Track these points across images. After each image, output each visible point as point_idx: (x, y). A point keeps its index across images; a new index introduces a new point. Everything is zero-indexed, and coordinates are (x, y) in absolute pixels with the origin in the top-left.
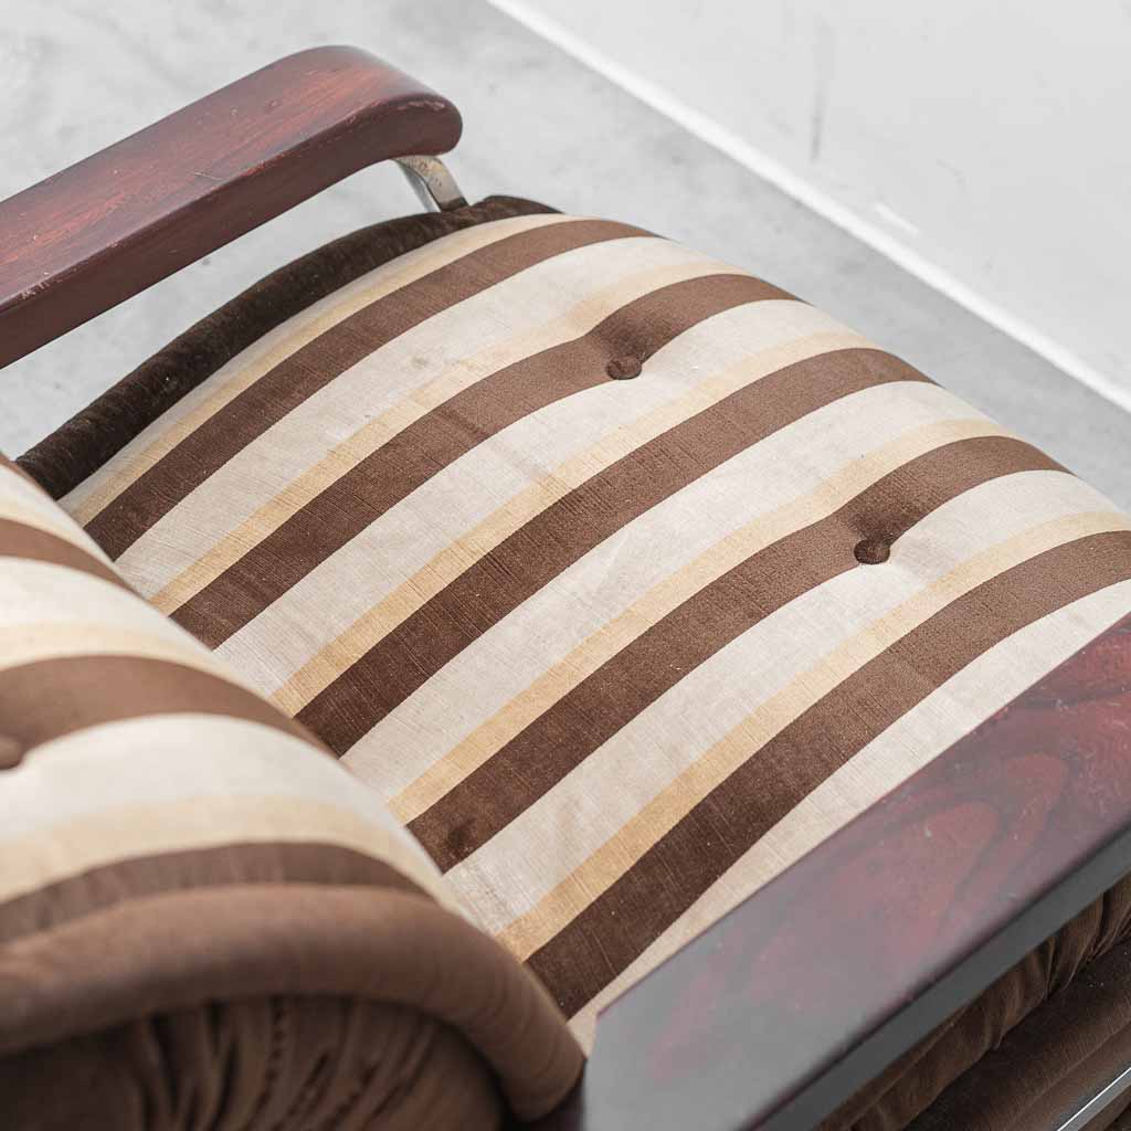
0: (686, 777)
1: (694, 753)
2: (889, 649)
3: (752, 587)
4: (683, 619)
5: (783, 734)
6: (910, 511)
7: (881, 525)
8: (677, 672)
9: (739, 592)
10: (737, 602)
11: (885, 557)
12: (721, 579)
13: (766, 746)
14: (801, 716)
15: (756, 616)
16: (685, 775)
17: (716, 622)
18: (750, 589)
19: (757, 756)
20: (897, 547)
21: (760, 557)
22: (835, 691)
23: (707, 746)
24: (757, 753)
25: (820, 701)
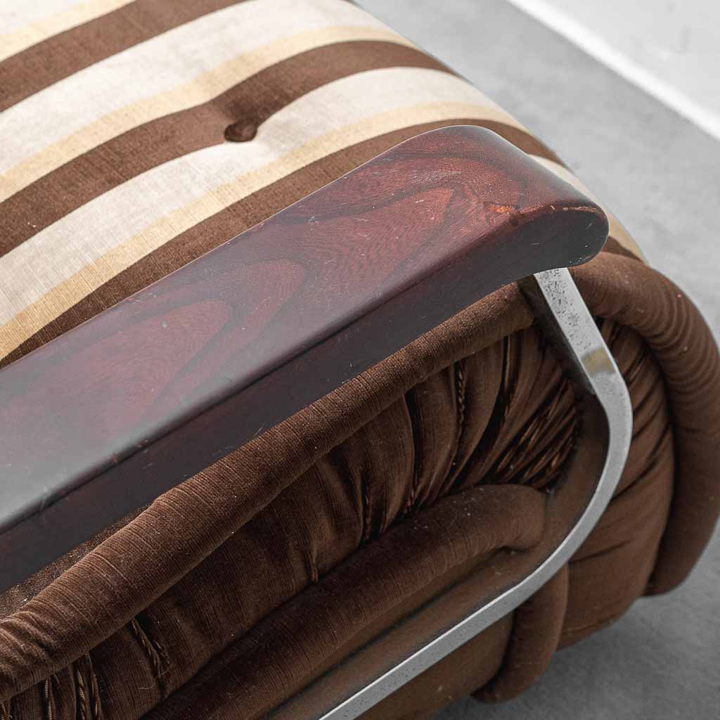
0: (21, 317)
1: (33, 297)
2: (228, 209)
3: (117, 159)
4: (48, 185)
5: (115, 279)
6: (281, 97)
7: (254, 109)
8: (33, 228)
9: (104, 163)
10: (100, 170)
11: (250, 138)
12: (91, 152)
13: (97, 290)
14: (135, 264)
15: (113, 182)
16: (21, 315)
17: (78, 187)
18: (115, 159)
19: (89, 298)
20: (264, 129)
21: (131, 134)
22: (169, 243)
23: (46, 290)
24: (89, 296)
25: (154, 251)
